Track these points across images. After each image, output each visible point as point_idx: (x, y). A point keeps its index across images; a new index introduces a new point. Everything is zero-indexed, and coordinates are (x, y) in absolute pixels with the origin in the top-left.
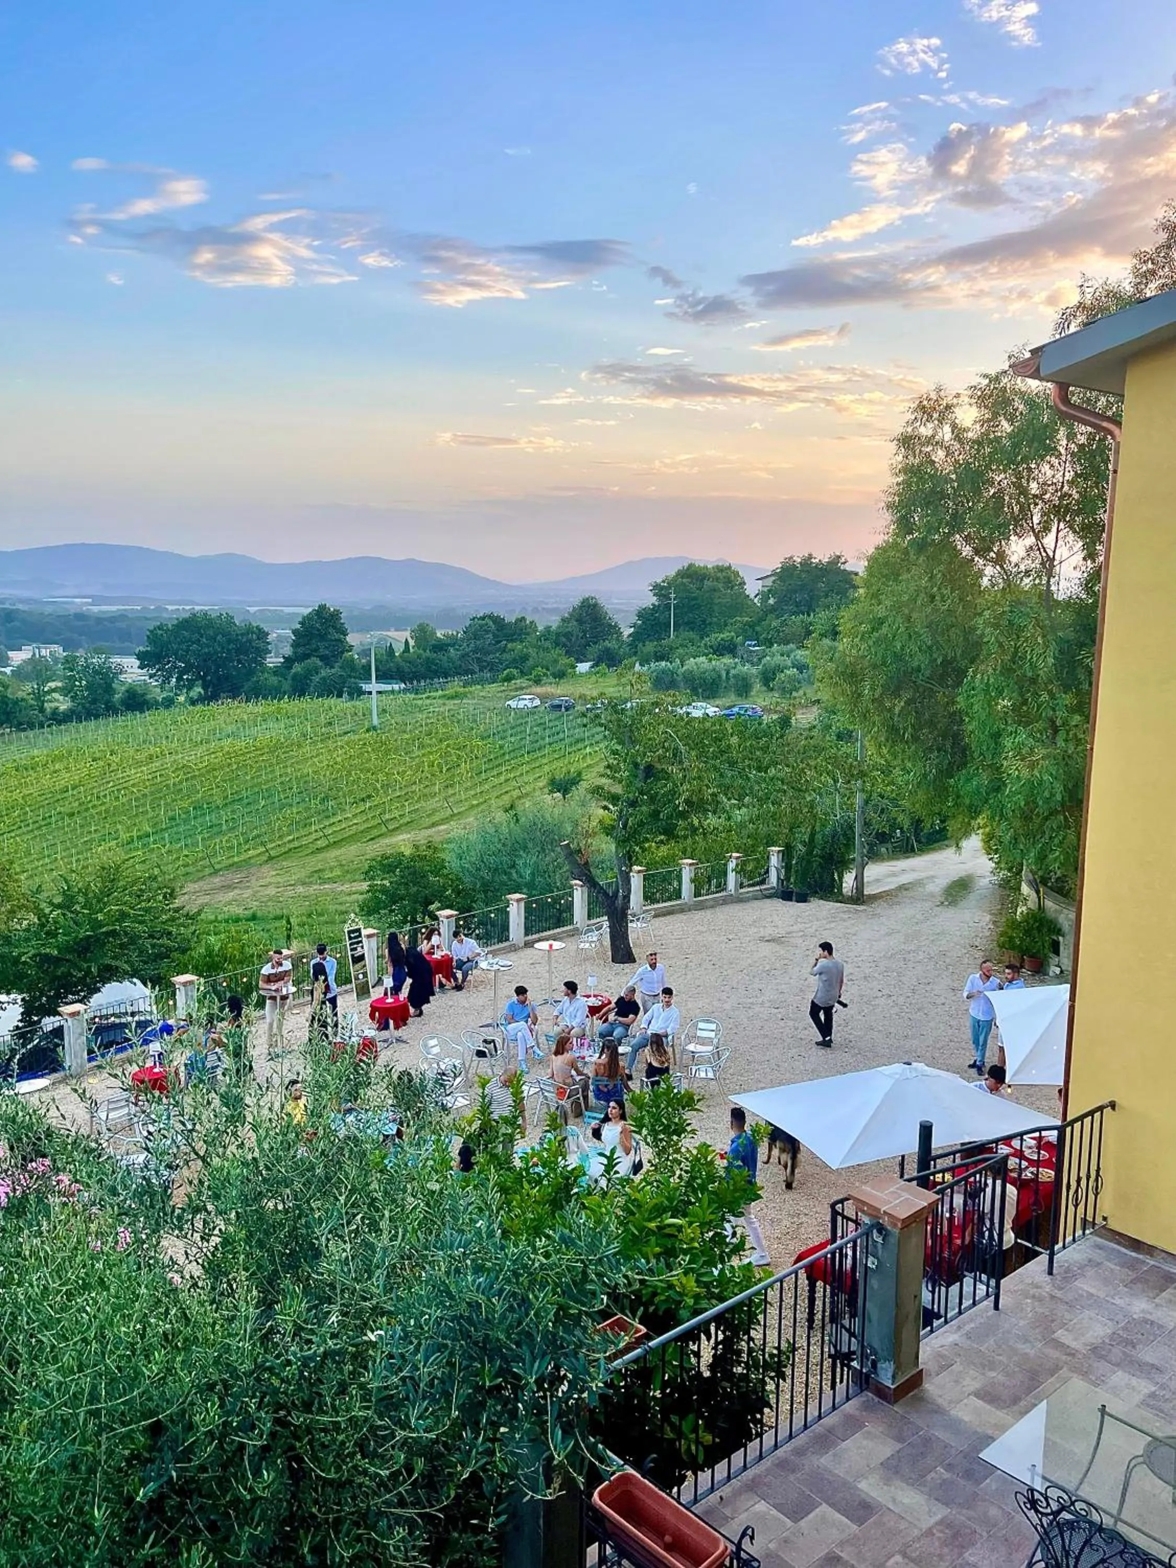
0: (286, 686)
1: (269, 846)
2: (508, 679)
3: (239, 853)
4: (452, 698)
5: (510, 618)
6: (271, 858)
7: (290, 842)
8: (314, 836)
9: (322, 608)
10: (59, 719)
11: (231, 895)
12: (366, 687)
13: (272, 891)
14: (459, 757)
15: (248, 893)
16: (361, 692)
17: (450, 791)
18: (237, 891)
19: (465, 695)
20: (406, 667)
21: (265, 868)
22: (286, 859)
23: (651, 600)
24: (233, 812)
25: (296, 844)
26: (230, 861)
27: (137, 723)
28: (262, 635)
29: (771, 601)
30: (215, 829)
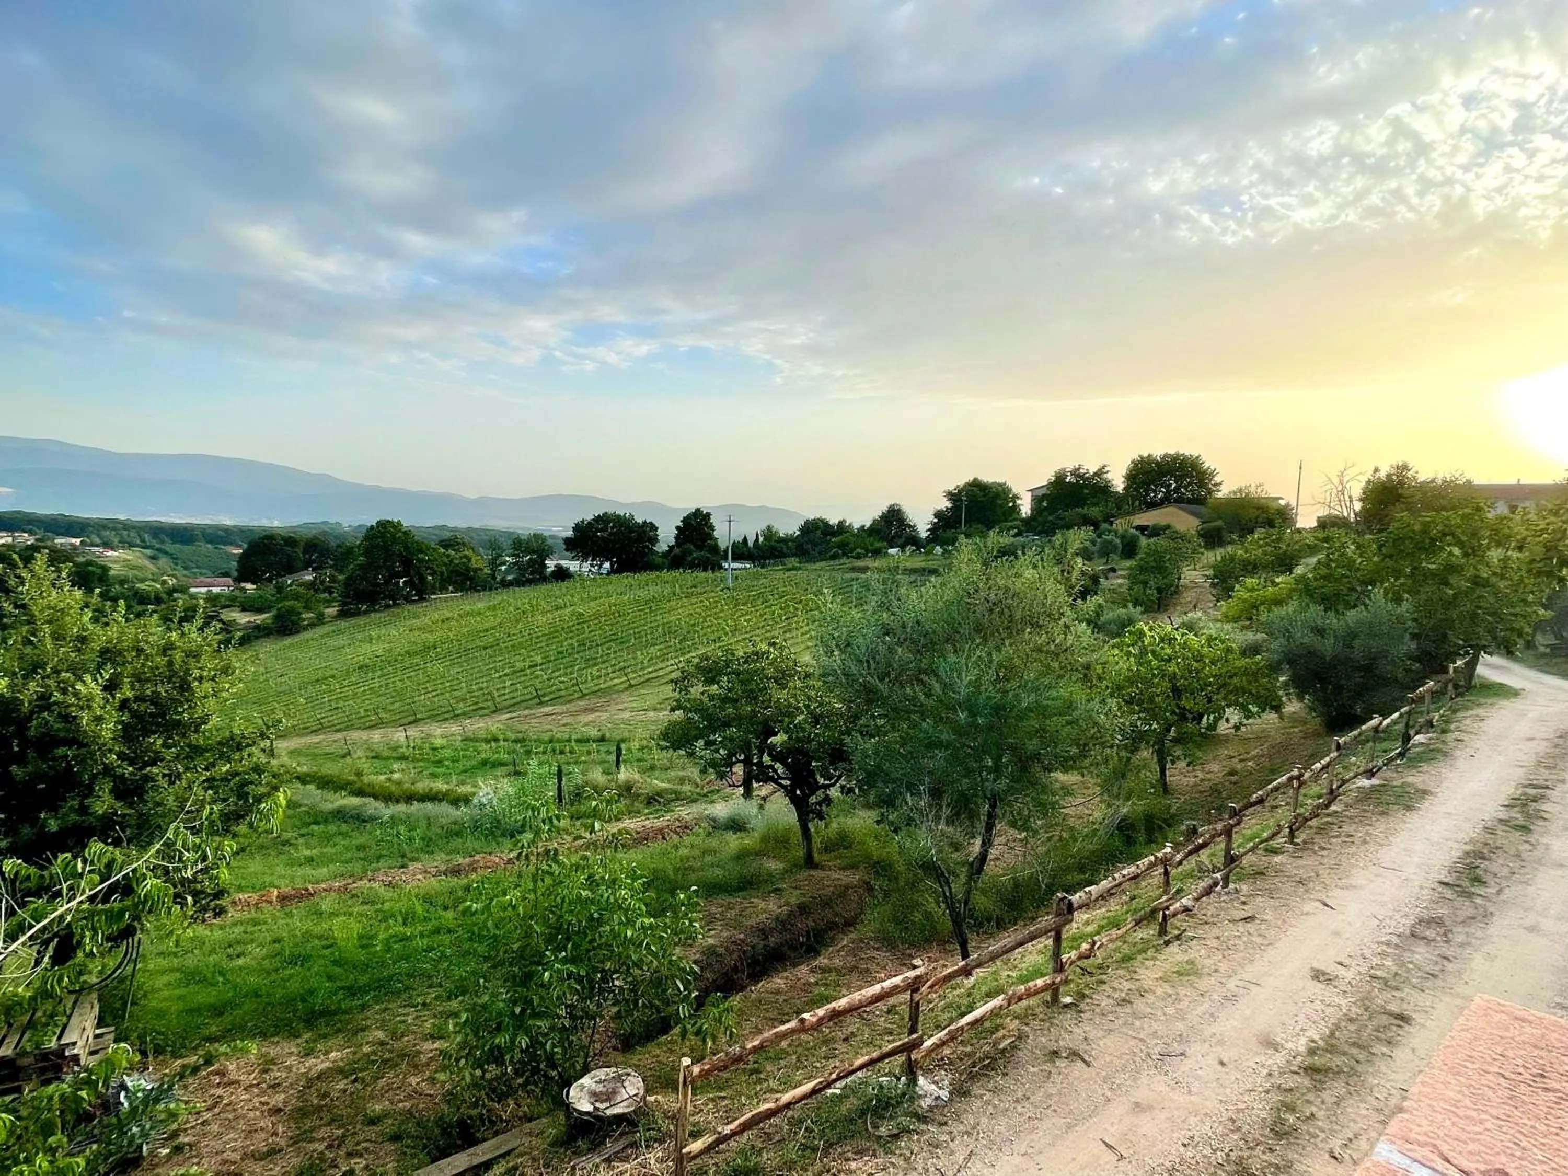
0: (667, 562)
1: (631, 676)
2: (834, 557)
3: (605, 682)
4: (789, 570)
5: (833, 521)
6: (631, 686)
7: (650, 673)
8: (670, 668)
9: (698, 510)
10: (505, 584)
11: (590, 717)
12: (726, 565)
13: (626, 715)
14: (797, 609)
15: (605, 716)
16: (720, 567)
17: (788, 635)
18: (597, 714)
19: (800, 569)
20: (755, 552)
21: (624, 696)
22: (643, 688)
23: (945, 504)
24: (609, 649)
25: (654, 675)
26: (596, 688)
27: (557, 588)
28: (653, 528)
29: (1045, 504)
30: (591, 662)
